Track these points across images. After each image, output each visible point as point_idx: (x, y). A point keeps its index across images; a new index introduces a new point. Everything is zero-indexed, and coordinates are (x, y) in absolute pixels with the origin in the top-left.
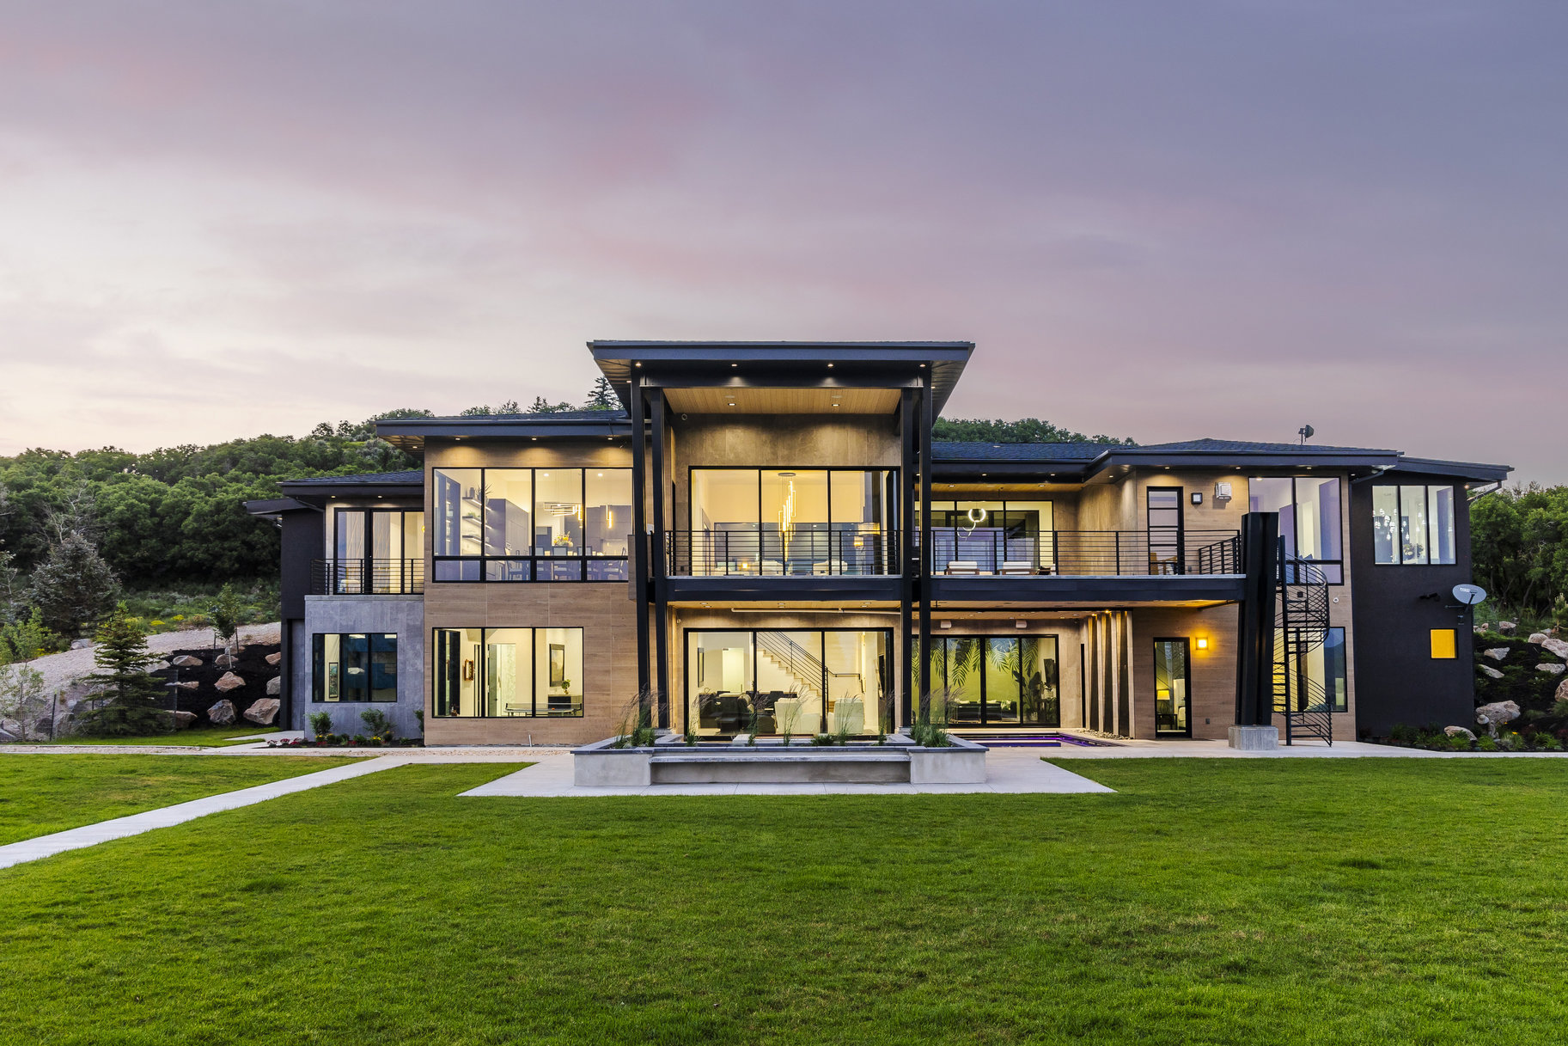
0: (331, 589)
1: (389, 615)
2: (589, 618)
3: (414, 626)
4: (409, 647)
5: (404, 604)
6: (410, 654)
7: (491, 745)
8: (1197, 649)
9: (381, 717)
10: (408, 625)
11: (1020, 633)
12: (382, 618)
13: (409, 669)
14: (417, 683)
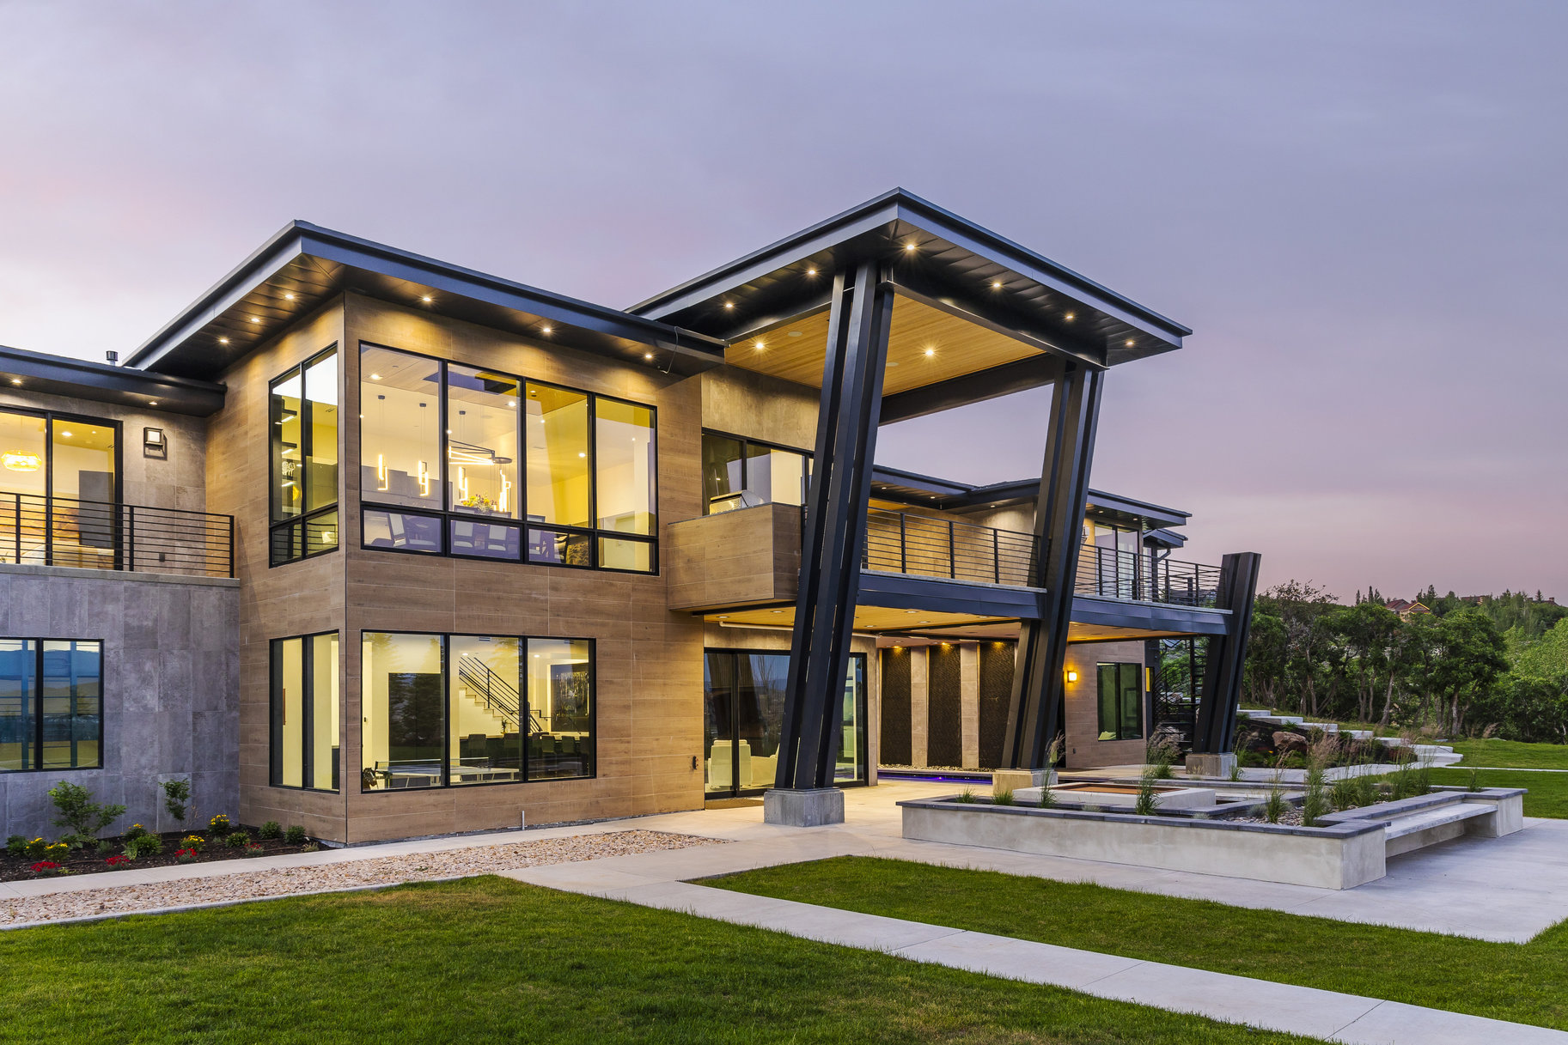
1: (86, 606)
3: (140, 627)
4: (128, 666)
5: (120, 587)
6: (131, 680)
9: (81, 796)
10: (127, 626)
12: (71, 612)
13: (130, 707)
14: (146, 732)
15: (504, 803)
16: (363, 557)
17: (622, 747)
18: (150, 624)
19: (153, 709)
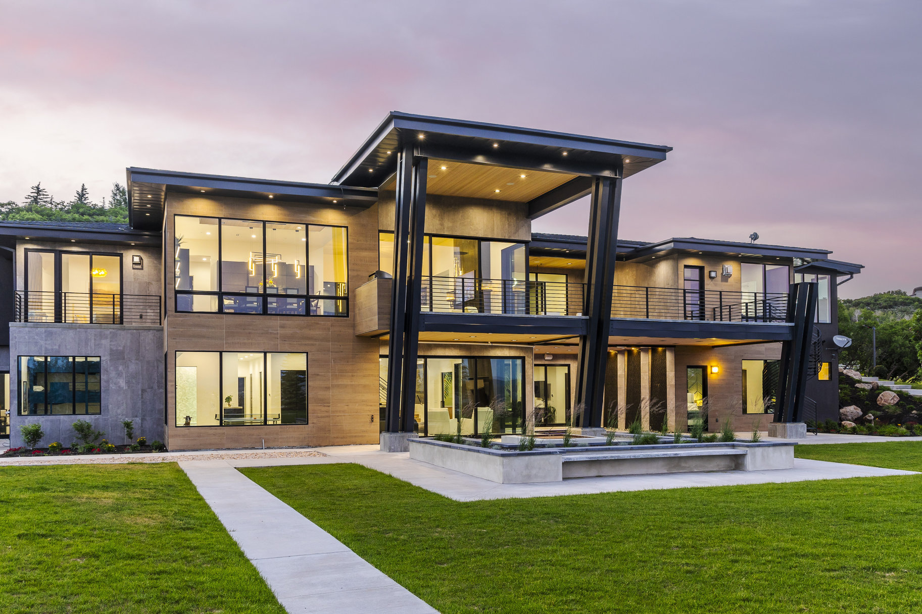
0: (23, 317)
1: (93, 341)
2: (312, 345)
3: (117, 350)
4: (112, 368)
5: (108, 332)
6: (113, 374)
7: (229, 449)
8: (711, 373)
9: (89, 427)
10: (111, 350)
11: (546, 363)
12: (86, 344)
13: (112, 386)
14: (119, 398)
15: (253, 435)
16: (176, 316)
17: (326, 409)
18: (122, 348)
19: (123, 388)
